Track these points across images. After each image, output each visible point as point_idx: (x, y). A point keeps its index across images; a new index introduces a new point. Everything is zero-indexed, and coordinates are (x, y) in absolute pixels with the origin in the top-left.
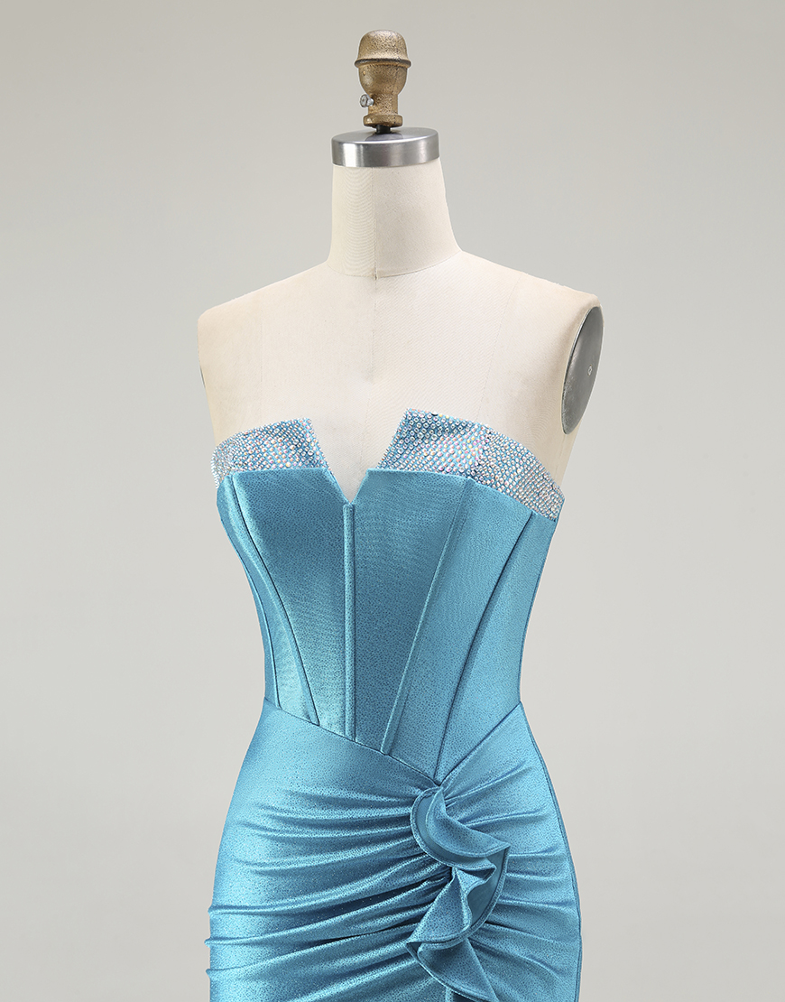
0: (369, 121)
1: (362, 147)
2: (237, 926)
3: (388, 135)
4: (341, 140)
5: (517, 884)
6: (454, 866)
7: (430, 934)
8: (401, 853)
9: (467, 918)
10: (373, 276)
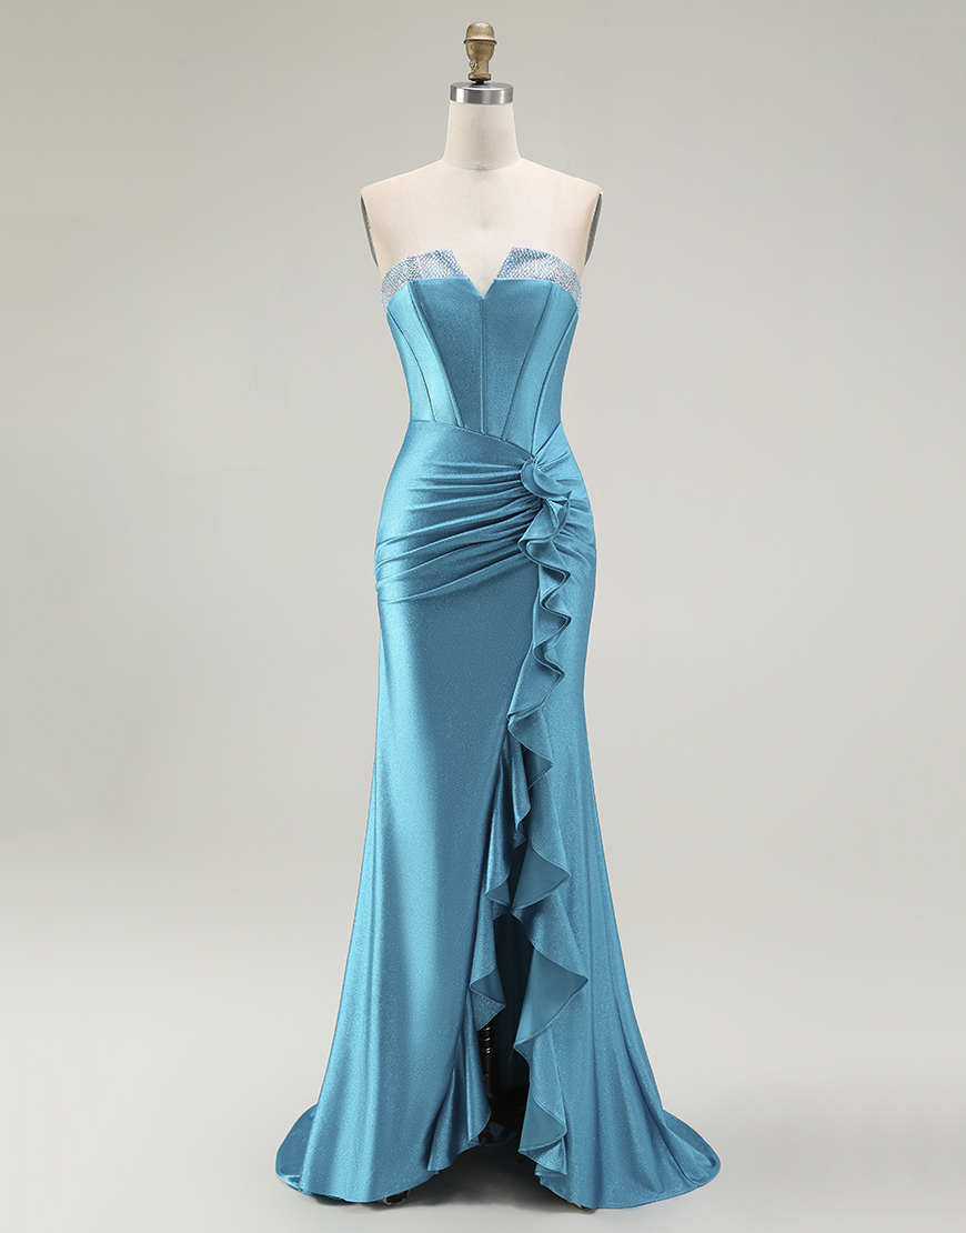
2: (396, 550)
5: (573, 514)
6: (548, 499)
7: (535, 536)
8: (514, 496)
9: (556, 526)
10: (481, 169)
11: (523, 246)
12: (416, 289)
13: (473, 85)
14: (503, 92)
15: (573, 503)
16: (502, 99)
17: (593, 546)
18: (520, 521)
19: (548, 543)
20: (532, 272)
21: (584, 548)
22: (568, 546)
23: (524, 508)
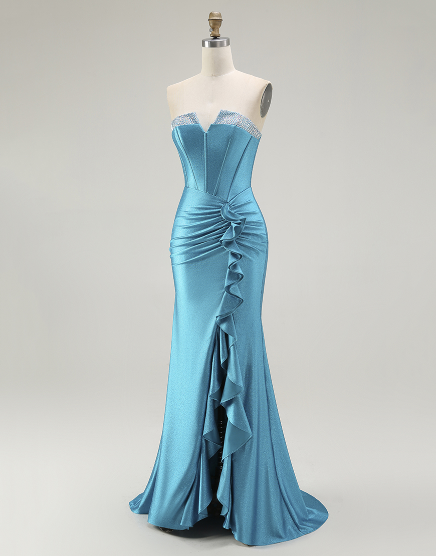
0: (212, 35)
1: (210, 42)
3: (216, 39)
4: (204, 41)
5: (250, 228)
6: (231, 222)
7: (225, 238)
8: (217, 221)
9: (234, 234)
10: (212, 76)
11: (225, 109)
13: (212, 39)
14: (225, 41)
16: (225, 44)
18: (220, 232)
19: (233, 241)
20: (228, 121)
23: (222, 226)
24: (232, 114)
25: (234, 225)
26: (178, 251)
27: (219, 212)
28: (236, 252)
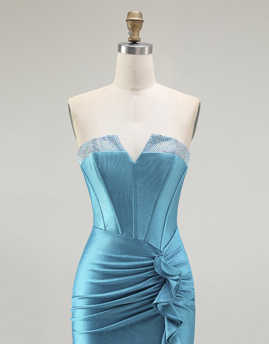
0: (130, 40)
1: (127, 47)
3: (136, 44)
4: (121, 44)
5: (183, 283)
6: (169, 278)
7: (162, 300)
8: (149, 276)
9: (174, 294)
10: (134, 90)
11: (158, 133)
12: (96, 157)
13: (130, 44)
14: (147, 48)
15: (183, 278)
16: (147, 51)
17: (193, 300)
18: (153, 291)
19: (170, 303)
20: (162, 149)
21: (189, 303)
22: (180, 303)
23: (155, 283)
24: (167, 139)
25: (174, 284)
26: (81, 314)
27: (152, 264)
28: (174, 318)
